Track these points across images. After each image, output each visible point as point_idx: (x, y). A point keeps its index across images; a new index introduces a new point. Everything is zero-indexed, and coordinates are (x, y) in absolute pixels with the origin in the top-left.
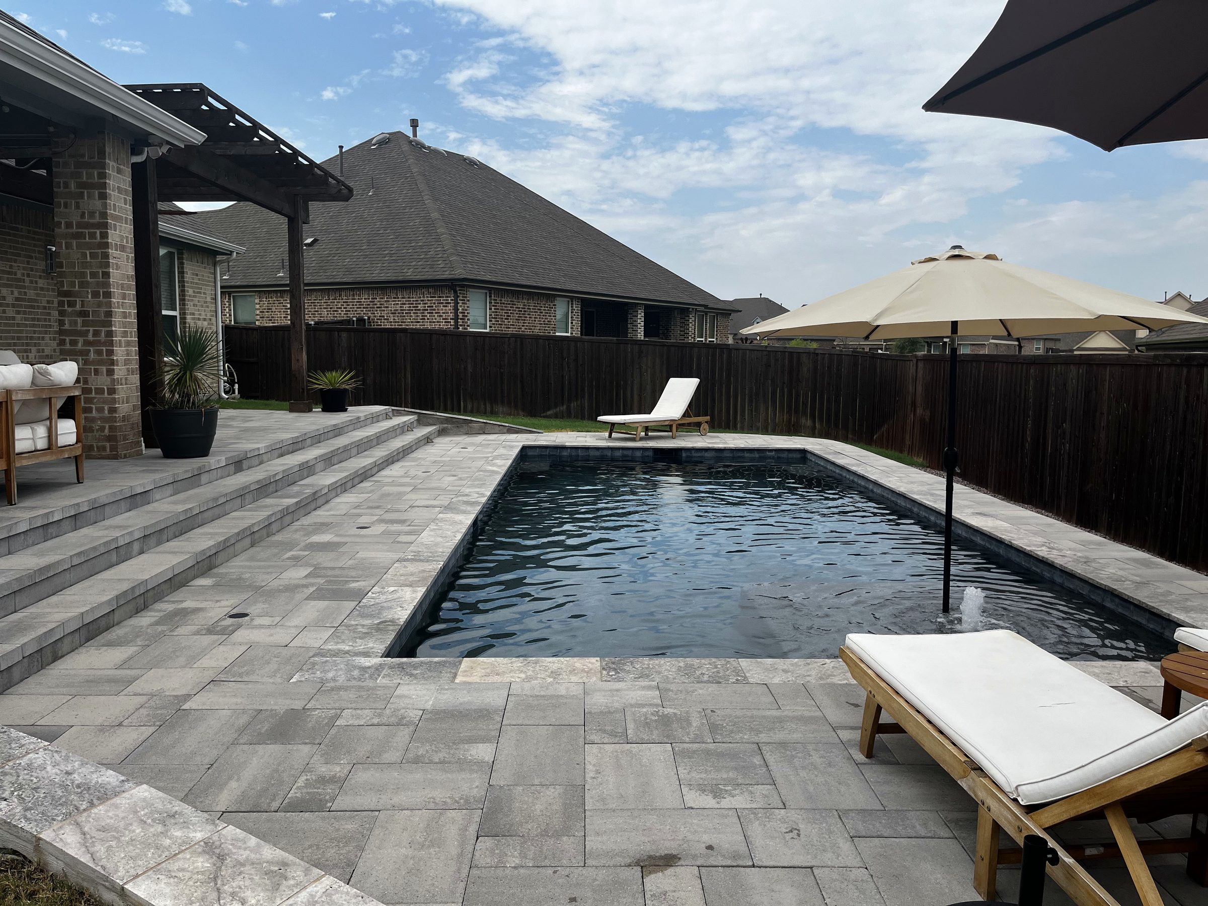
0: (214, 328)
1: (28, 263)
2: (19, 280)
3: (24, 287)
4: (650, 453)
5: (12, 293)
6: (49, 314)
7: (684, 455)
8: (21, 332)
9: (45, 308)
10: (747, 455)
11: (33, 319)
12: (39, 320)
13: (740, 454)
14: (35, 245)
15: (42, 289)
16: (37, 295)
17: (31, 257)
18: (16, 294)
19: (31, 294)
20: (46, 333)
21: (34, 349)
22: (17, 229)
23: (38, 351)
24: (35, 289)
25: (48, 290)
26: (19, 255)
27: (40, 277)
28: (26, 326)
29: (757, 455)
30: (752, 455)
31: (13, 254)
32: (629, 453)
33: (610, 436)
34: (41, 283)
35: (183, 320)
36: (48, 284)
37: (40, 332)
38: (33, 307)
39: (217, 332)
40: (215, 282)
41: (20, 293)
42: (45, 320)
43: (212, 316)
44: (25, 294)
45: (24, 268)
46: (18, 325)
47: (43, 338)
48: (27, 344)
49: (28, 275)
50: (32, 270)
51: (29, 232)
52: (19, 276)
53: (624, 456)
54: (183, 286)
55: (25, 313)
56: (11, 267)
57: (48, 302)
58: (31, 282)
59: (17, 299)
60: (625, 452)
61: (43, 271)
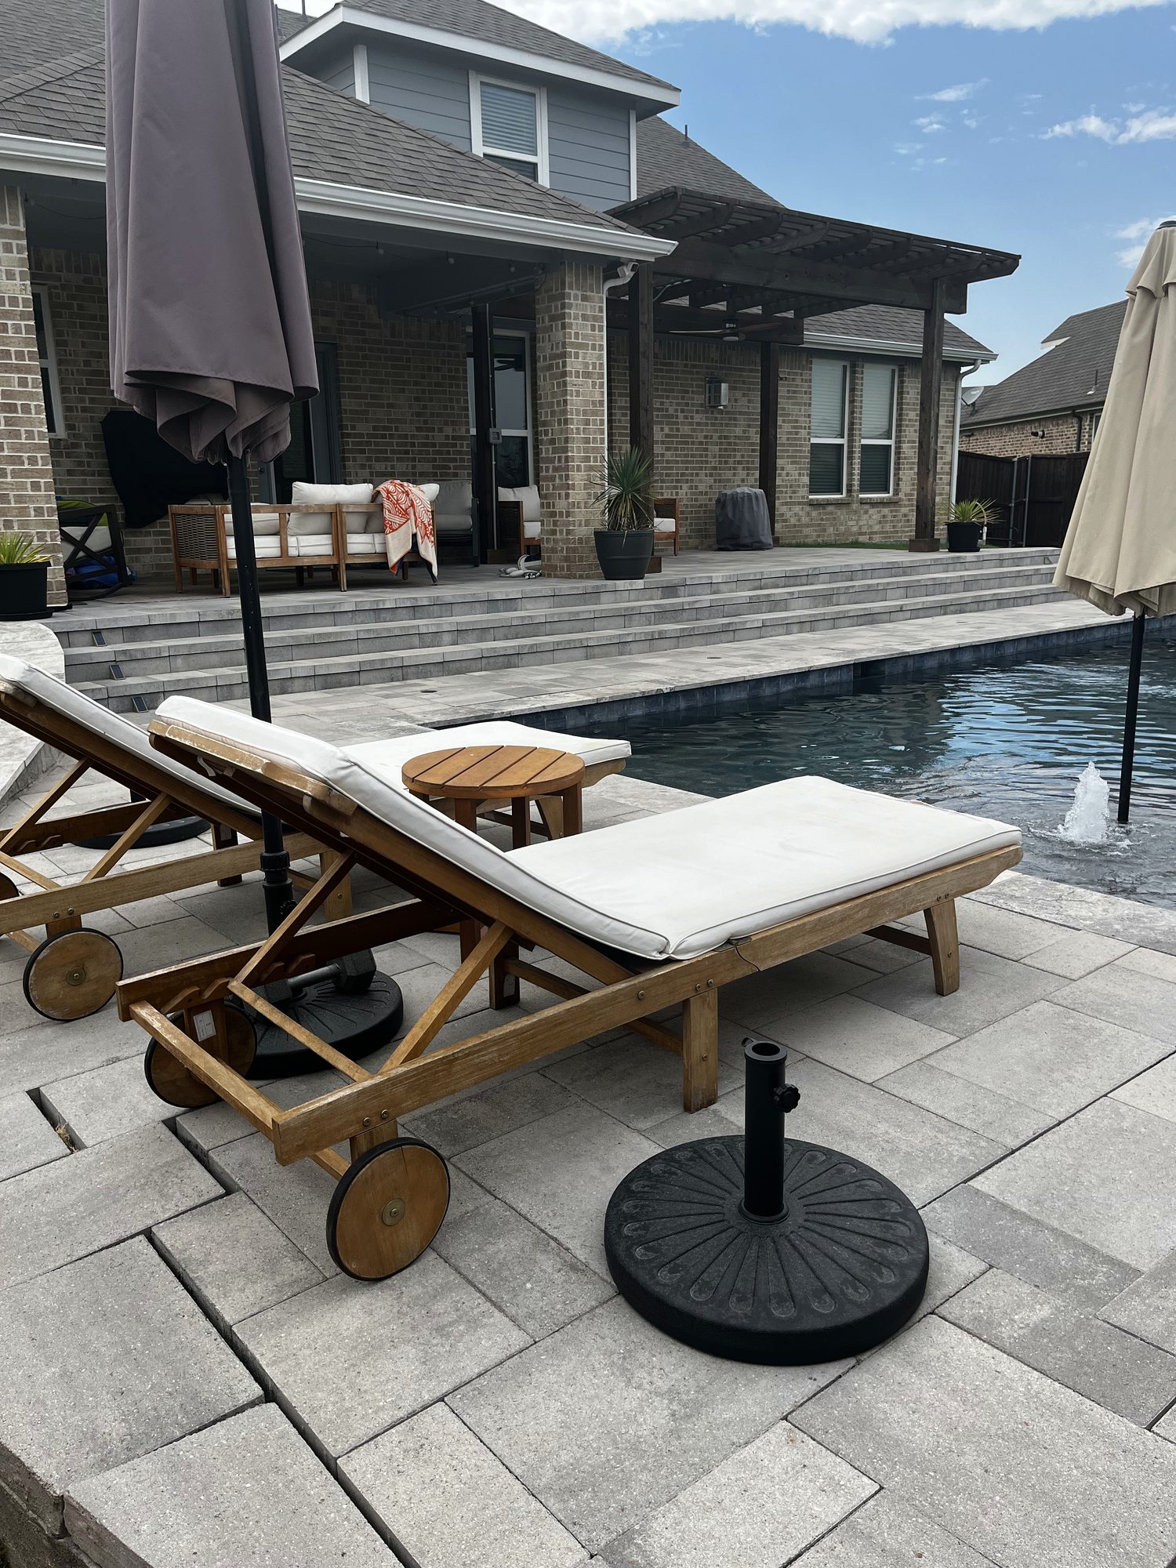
0: (948, 459)
1: (683, 398)
2: (672, 416)
3: (677, 423)
5: (662, 429)
6: (706, 450)
8: (671, 468)
9: (701, 443)
11: (686, 456)
12: (692, 456)
14: (692, 379)
15: (698, 424)
16: (693, 430)
17: (687, 392)
18: (666, 430)
19: (686, 429)
20: (701, 469)
21: (685, 486)
22: (671, 364)
23: (691, 488)
24: (691, 424)
25: (706, 424)
26: (672, 391)
27: (697, 412)
28: (677, 462)
31: (665, 390)
34: (698, 418)
35: (898, 448)
36: (707, 418)
37: (693, 468)
38: (687, 443)
39: (951, 463)
40: (955, 401)
41: (671, 430)
42: (701, 456)
43: (947, 443)
44: (678, 430)
45: (678, 404)
46: (668, 462)
47: (697, 475)
48: (678, 481)
49: (683, 411)
50: (687, 404)
51: (686, 366)
52: (671, 411)
54: (901, 409)
55: (676, 449)
56: (662, 403)
57: (706, 437)
58: (686, 417)
59: (667, 436)
61: (702, 405)
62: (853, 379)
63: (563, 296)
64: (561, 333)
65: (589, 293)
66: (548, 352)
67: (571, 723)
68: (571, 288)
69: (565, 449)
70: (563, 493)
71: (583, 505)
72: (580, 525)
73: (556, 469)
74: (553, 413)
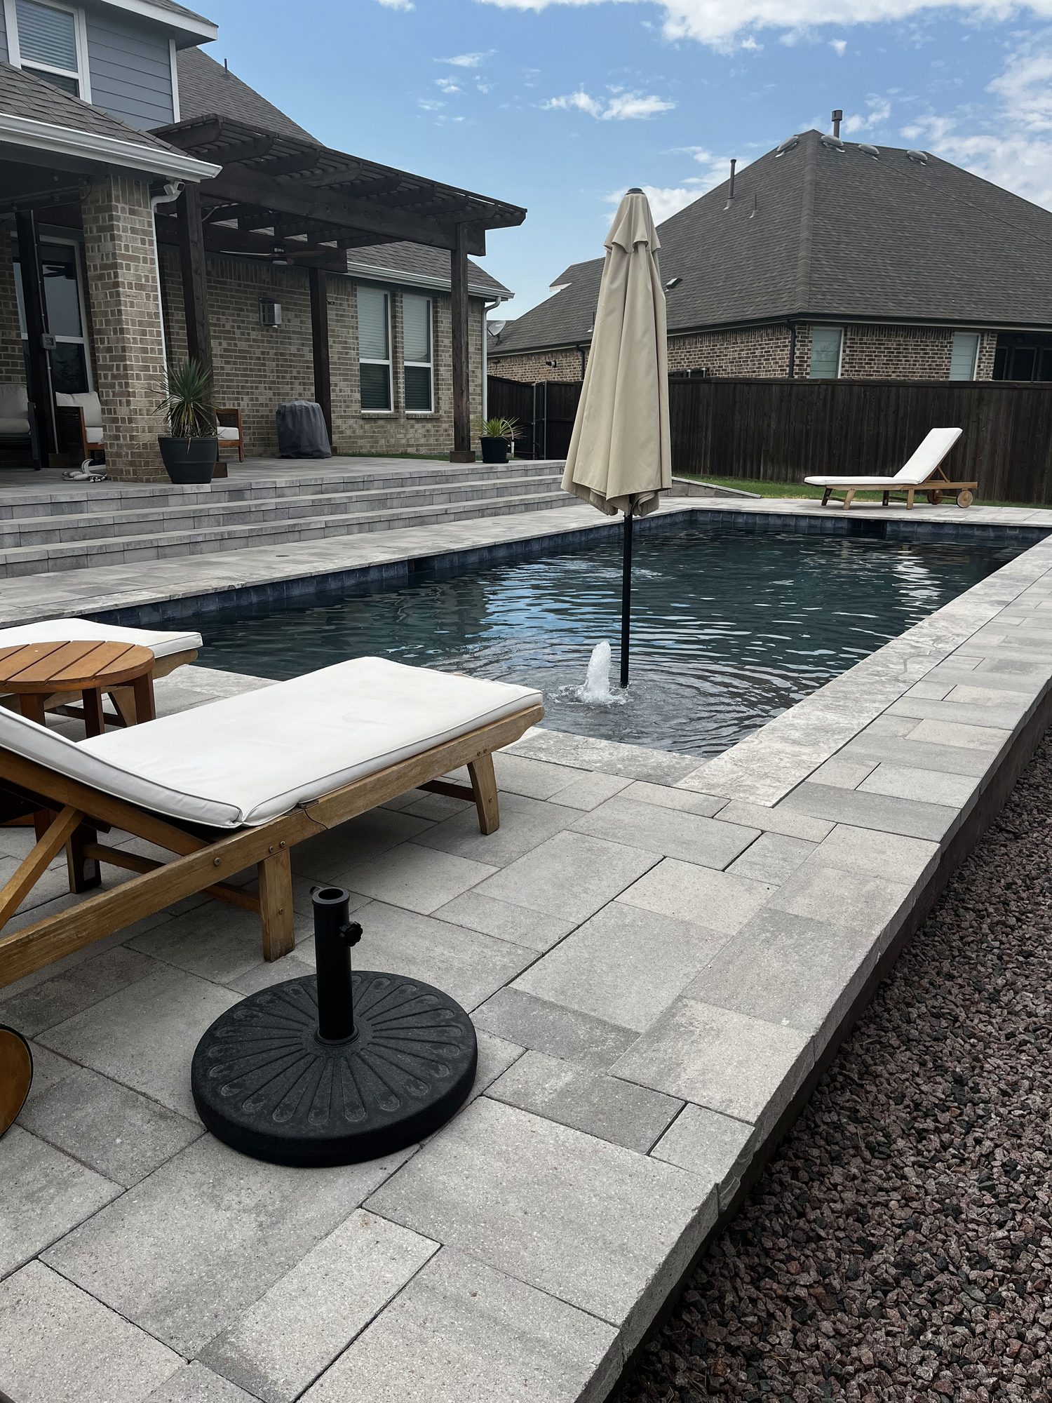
0: (479, 382)
1: (238, 315)
2: (229, 332)
3: (234, 339)
4: (845, 525)
5: (220, 344)
6: (264, 365)
7: (889, 528)
8: (232, 381)
9: (259, 358)
10: (977, 533)
11: (245, 370)
12: (251, 370)
13: (967, 531)
14: (247, 299)
15: (255, 340)
16: (251, 346)
17: (242, 310)
18: (225, 345)
19: (243, 345)
20: (260, 382)
21: (246, 398)
22: (225, 283)
23: (252, 399)
24: (248, 340)
25: (263, 341)
26: (228, 308)
27: (253, 329)
28: (237, 375)
29: (992, 534)
30: (985, 534)
31: (219, 307)
32: (818, 523)
33: (824, 503)
34: (254, 335)
35: (436, 370)
36: (262, 336)
37: (253, 382)
38: (245, 358)
39: (482, 386)
40: (482, 331)
41: (229, 344)
42: (259, 370)
43: (477, 368)
44: (236, 345)
45: (234, 321)
46: (228, 375)
47: (257, 388)
48: (238, 393)
49: (239, 328)
50: (243, 322)
51: (239, 285)
52: (228, 327)
53: (811, 527)
54: (437, 336)
55: (235, 363)
56: (218, 319)
57: (263, 353)
58: (243, 334)
59: (225, 350)
60: (813, 522)
61: (257, 323)
62: (394, 307)
63: (110, 208)
64: (110, 244)
65: (136, 208)
66: (98, 262)
67: (145, 620)
68: (117, 201)
69: (123, 358)
70: (124, 400)
71: (145, 412)
72: (143, 432)
73: (114, 377)
74: (108, 322)
